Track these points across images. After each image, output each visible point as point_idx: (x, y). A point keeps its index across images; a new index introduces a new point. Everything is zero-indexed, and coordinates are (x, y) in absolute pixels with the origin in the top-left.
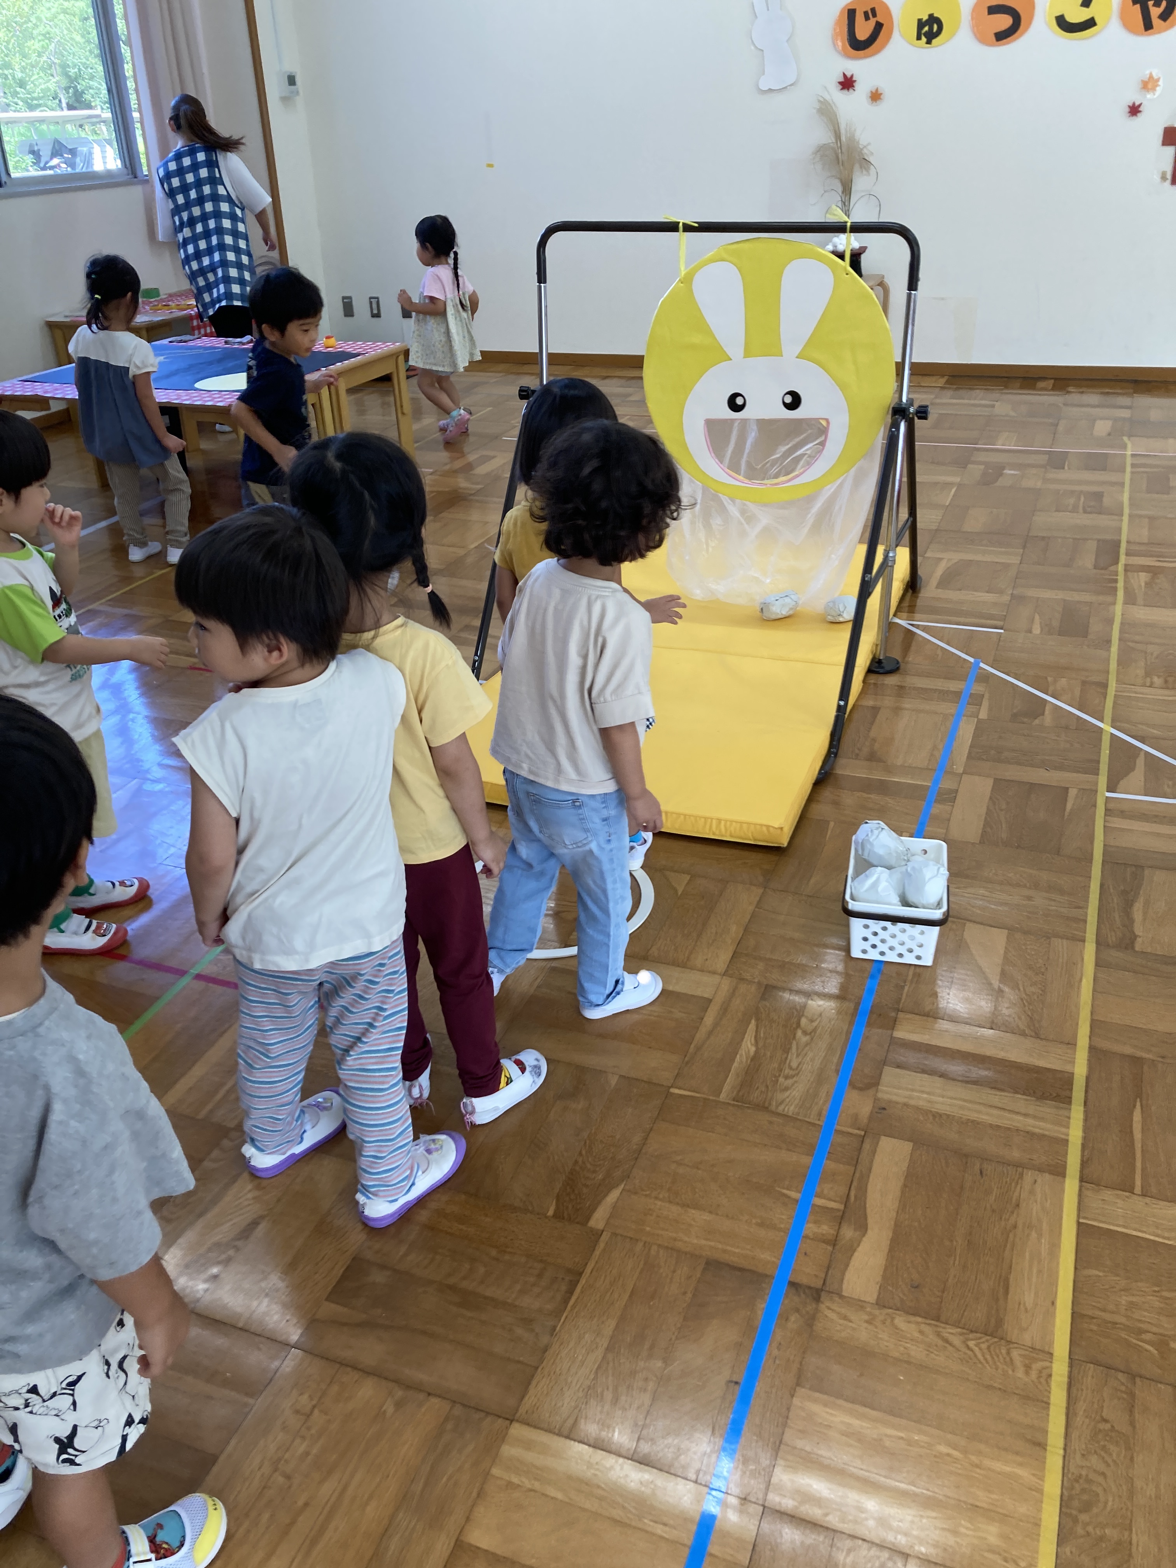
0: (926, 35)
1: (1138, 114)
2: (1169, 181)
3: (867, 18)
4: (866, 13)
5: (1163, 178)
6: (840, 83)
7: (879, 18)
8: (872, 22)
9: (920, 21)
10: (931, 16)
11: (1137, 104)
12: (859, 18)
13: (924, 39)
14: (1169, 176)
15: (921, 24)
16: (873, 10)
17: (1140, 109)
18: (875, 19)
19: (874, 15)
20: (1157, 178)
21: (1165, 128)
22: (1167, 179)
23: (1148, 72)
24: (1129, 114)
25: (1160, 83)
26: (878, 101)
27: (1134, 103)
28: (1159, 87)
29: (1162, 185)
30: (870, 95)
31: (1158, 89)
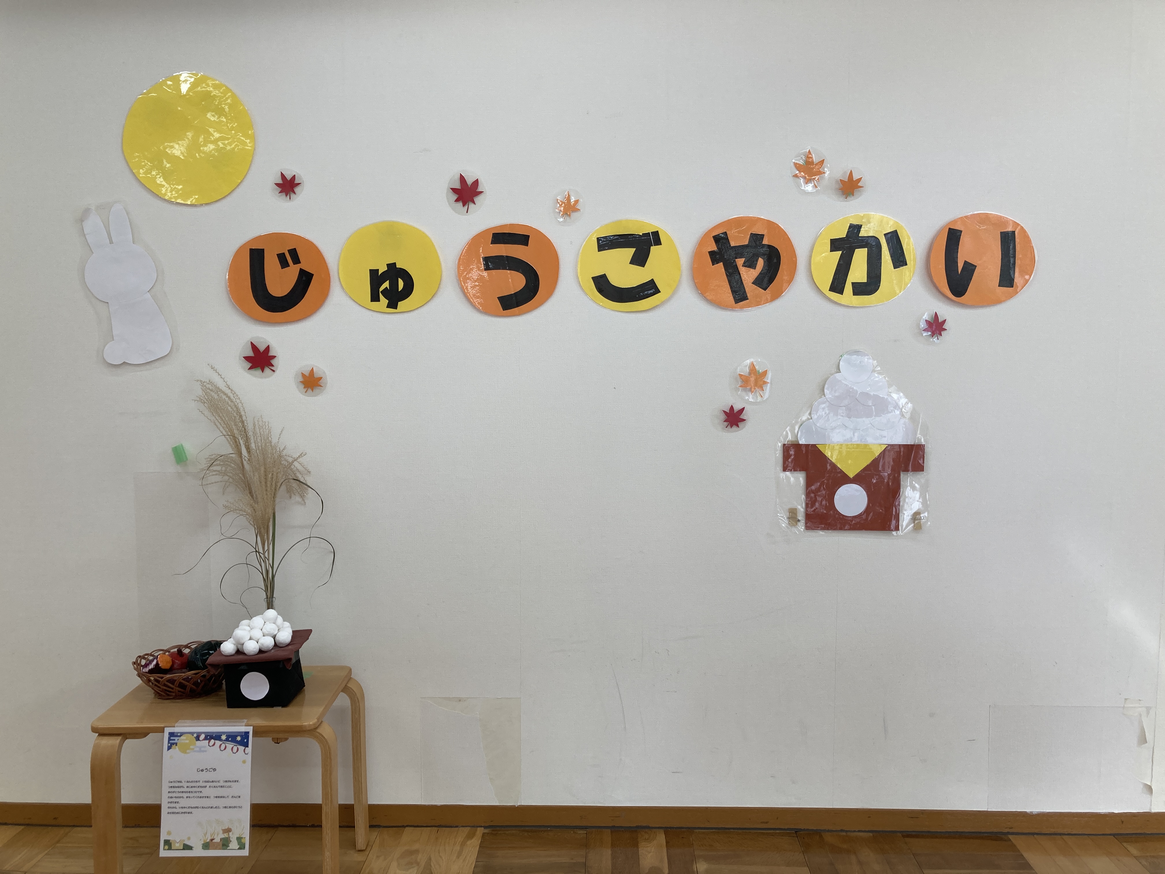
0: (385, 293)
1: (741, 424)
2: (801, 526)
3: (284, 263)
4: (281, 257)
5: (792, 518)
6: (247, 358)
7: (305, 265)
8: (292, 273)
9: (374, 273)
10: (392, 266)
11: (737, 408)
12: (271, 264)
13: (384, 301)
14: (801, 516)
15: (376, 278)
16: (293, 253)
17: (742, 417)
18: (297, 267)
19: (296, 260)
20: (784, 523)
21: (784, 445)
22: (799, 521)
23: (748, 362)
24: (726, 424)
25: (769, 378)
26: (316, 390)
27: (732, 408)
28: (769, 385)
29: (794, 529)
30: (301, 379)
31: (768, 388)
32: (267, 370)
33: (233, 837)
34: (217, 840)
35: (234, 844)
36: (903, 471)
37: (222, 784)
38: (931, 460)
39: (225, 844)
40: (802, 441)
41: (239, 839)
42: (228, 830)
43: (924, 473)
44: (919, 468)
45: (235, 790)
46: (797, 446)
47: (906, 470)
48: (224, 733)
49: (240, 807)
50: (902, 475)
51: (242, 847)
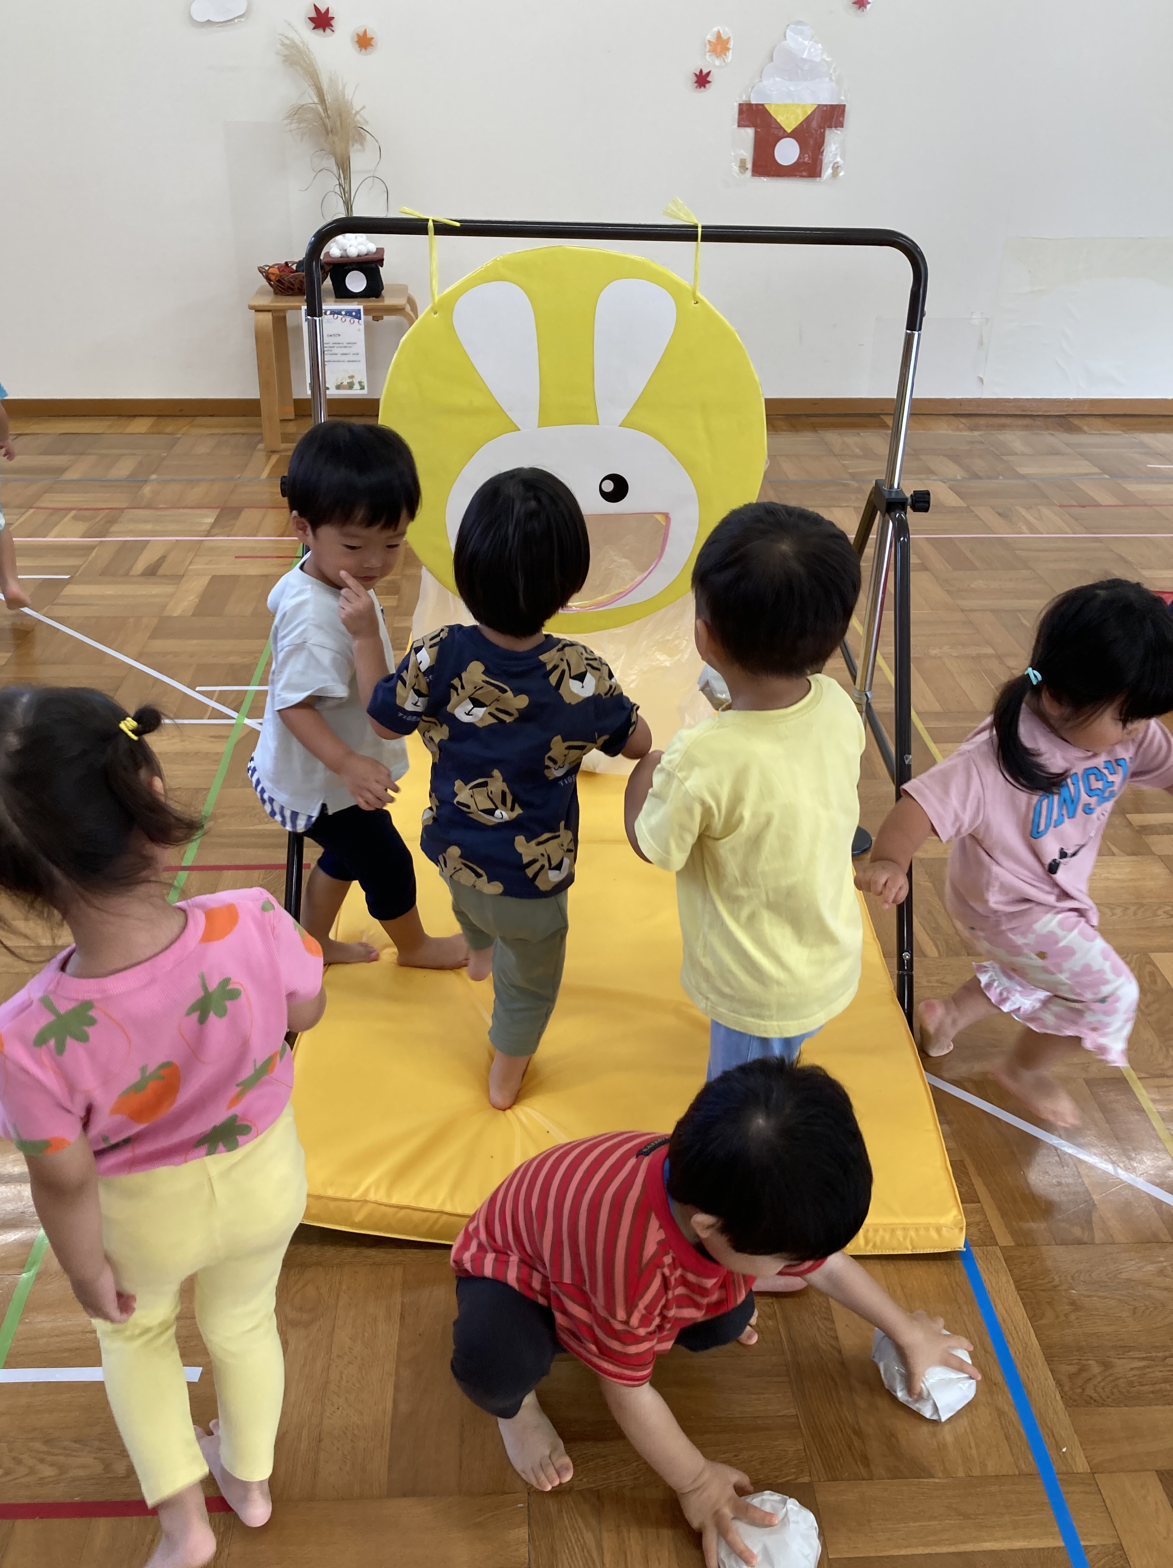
1: (707, 85)
2: (749, 173)
5: (743, 166)
6: (311, 19)
11: (705, 71)
14: (749, 165)
17: (709, 79)
20: (736, 168)
21: (740, 104)
22: (747, 169)
23: (716, 29)
24: (696, 85)
25: (731, 45)
26: (369, 49)
27: (701, 71)
28: (731, 51)
29: (742, 176)
30: (356, 39)
31: (730, 54)
32: (328, 31)
33: (356, 381)
34: (345, 383)
35: (357, 386)
36: (828, 127)
37: (345, 345)
38: (850, 118)
39: (351, 386)
40: (753, 102)
41: (360, 383)
42: (352, 377)
43: (843, 129)
44: (840, 124)
45: (354, 349)
46: (750, 105)
47: (830, 127)
48: (343, 310)
49: (359, 361)
50: (828, 132)
51: (362, 388)
